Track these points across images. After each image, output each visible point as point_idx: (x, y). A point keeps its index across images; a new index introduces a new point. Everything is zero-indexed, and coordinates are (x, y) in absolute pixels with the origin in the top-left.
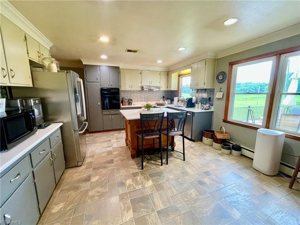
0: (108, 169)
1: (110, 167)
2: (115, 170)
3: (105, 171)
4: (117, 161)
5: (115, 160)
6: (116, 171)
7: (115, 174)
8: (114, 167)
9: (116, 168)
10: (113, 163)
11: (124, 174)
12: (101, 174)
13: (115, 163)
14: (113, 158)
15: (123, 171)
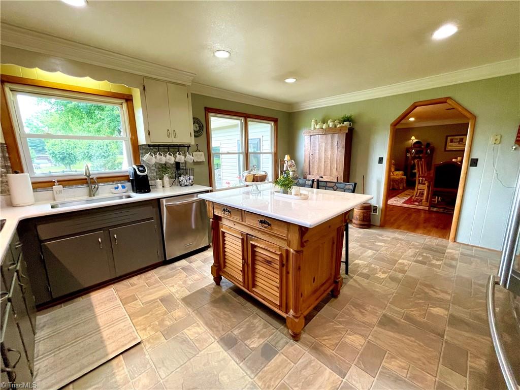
0: (403, 311)
1: (398, 313)
2: (391, 300)
3: (412, 311)
4: (374, 313)
5: (375, 320)
6: (389, 297)
7: (394, 294)
8: (388, 304)
9: (386, 302)
10: (384, 316)
11: (381, 286)
12: (423, 312)
13: (380, 312)
14: (375, 328)
15: (377, 290)
